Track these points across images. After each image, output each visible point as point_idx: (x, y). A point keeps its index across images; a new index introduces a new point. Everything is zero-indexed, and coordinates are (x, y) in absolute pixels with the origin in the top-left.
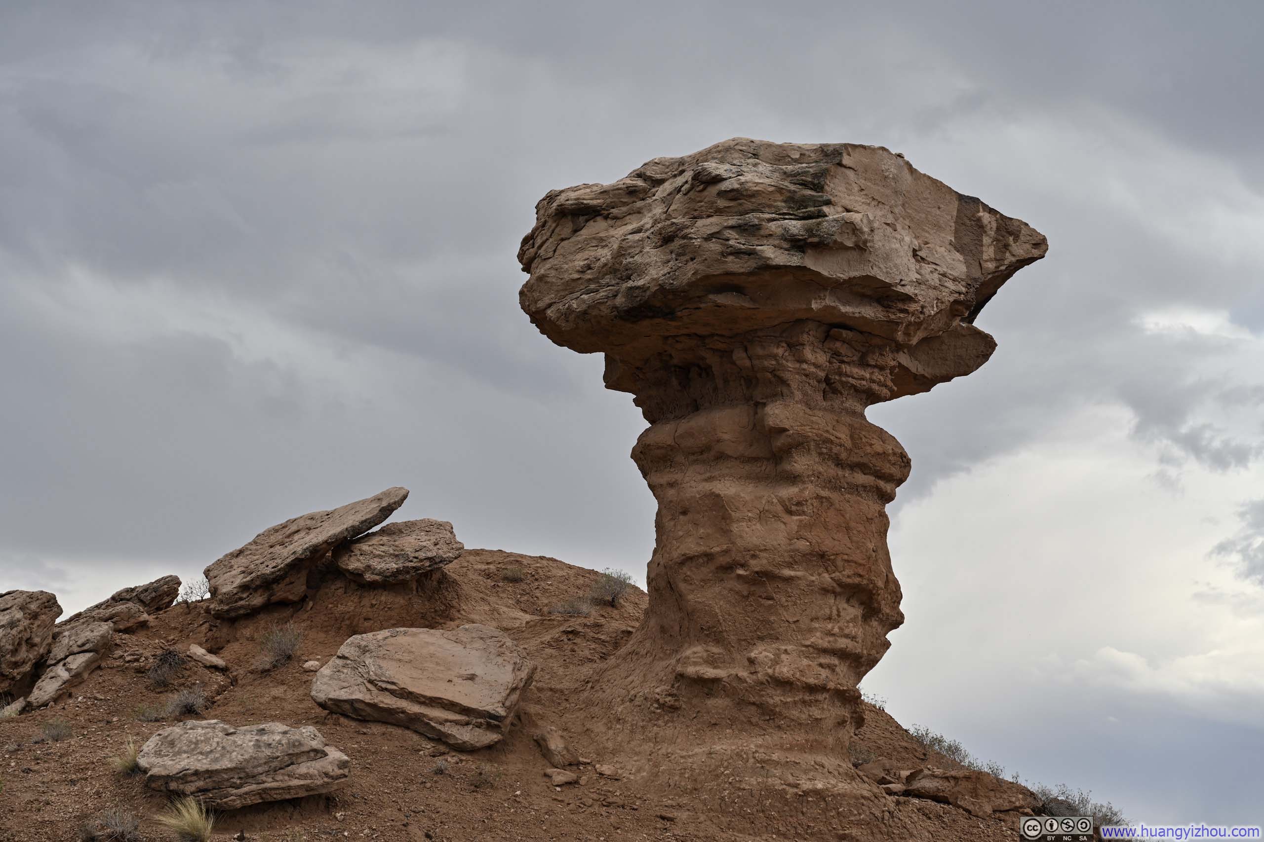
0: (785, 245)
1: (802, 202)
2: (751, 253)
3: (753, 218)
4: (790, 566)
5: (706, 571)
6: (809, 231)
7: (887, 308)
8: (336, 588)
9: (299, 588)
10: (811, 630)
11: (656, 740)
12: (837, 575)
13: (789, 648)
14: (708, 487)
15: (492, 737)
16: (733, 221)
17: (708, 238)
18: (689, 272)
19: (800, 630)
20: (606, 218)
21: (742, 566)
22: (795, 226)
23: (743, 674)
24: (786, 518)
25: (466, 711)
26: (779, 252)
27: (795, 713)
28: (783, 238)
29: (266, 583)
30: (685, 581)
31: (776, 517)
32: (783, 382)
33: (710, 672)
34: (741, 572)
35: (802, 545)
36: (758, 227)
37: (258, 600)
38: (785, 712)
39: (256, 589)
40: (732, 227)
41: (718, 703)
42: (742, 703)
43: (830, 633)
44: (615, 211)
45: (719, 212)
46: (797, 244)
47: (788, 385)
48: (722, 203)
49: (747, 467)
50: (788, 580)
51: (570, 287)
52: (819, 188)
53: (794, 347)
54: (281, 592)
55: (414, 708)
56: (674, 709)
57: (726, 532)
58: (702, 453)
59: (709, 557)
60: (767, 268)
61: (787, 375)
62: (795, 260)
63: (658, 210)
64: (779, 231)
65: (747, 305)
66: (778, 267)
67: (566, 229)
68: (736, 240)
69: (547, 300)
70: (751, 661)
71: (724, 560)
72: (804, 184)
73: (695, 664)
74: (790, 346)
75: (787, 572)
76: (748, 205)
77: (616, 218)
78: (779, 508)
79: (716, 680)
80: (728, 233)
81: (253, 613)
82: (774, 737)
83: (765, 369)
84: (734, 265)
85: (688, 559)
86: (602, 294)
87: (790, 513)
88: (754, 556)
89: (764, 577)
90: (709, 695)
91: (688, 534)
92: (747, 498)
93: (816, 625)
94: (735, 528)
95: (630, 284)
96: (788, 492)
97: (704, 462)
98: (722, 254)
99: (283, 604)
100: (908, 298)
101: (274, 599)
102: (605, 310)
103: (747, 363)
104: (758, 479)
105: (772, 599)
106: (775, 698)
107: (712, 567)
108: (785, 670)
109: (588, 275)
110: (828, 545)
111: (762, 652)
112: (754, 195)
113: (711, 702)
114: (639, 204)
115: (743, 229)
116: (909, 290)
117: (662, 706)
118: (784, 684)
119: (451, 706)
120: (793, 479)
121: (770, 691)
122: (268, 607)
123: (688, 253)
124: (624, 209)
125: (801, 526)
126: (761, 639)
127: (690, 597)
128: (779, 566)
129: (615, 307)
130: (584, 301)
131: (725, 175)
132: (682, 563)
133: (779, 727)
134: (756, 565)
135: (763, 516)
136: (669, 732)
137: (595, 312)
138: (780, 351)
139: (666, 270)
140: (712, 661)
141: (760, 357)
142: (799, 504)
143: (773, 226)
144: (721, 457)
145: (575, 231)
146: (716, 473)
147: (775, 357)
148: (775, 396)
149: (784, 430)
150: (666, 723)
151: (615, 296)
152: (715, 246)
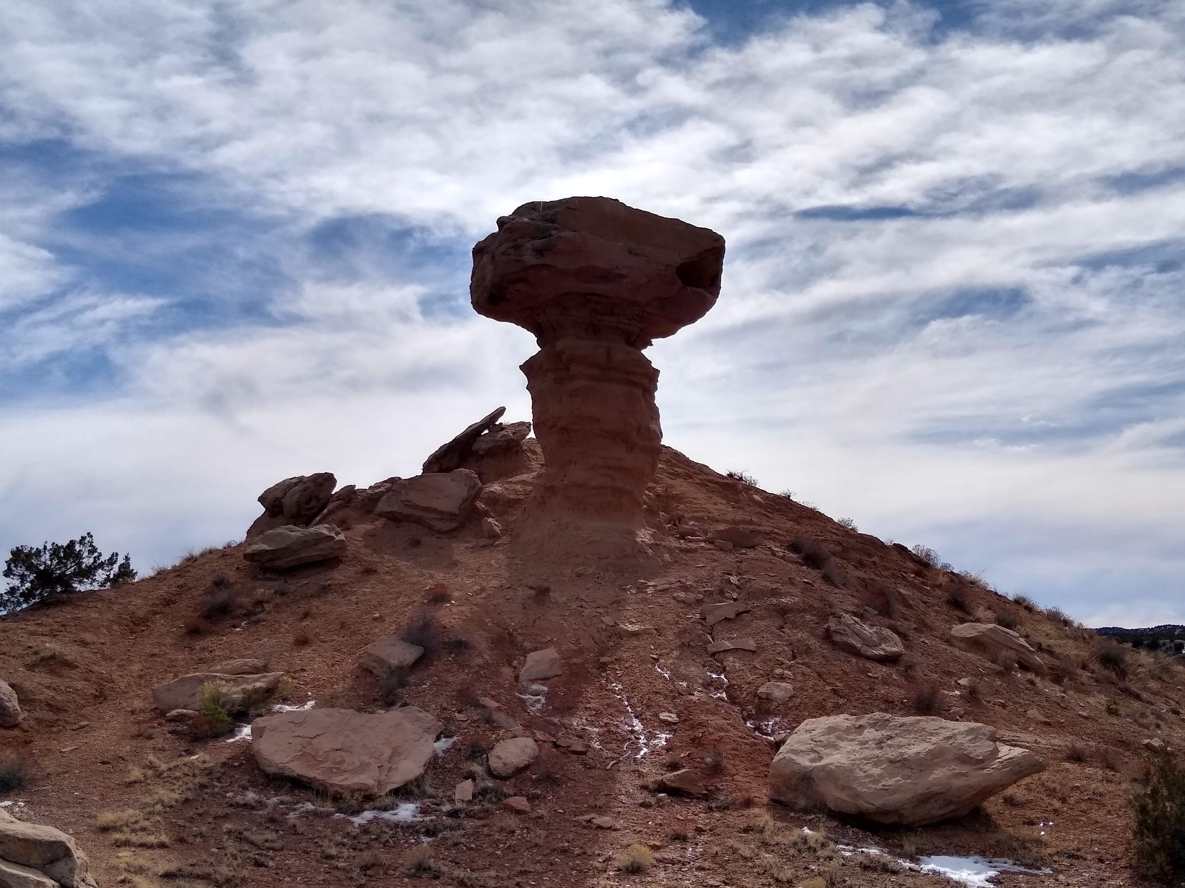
0: (534, 254)
1: (543, 230)
2: (519, 260)
8: (473, 460)
15: (453, 525)
16: (511, 244)
18: (498, 274)
22: (538, 243)
25: (441, 513)
26: (532, 258)
32: (565, 327)
36: (522, 246)
45: (506, 240)
47: (567, 329)
48: (506, 236)
52: (554, 221)
55: (418, 513)
59: (543, 423)
61: (565, 324)
62: (539, 261)
72: (547, 220)
74: (564, 308)
83: (554, 321)
84: (513, 267)
88: (558, 420)
95: (485, 284)
98: (508, 262)
100: (622, 276)
115: (516, 248)
119: (435, 511)
123: (497, 264)
129: (485, 298)
139: (492, 275)
152: (504, 259)
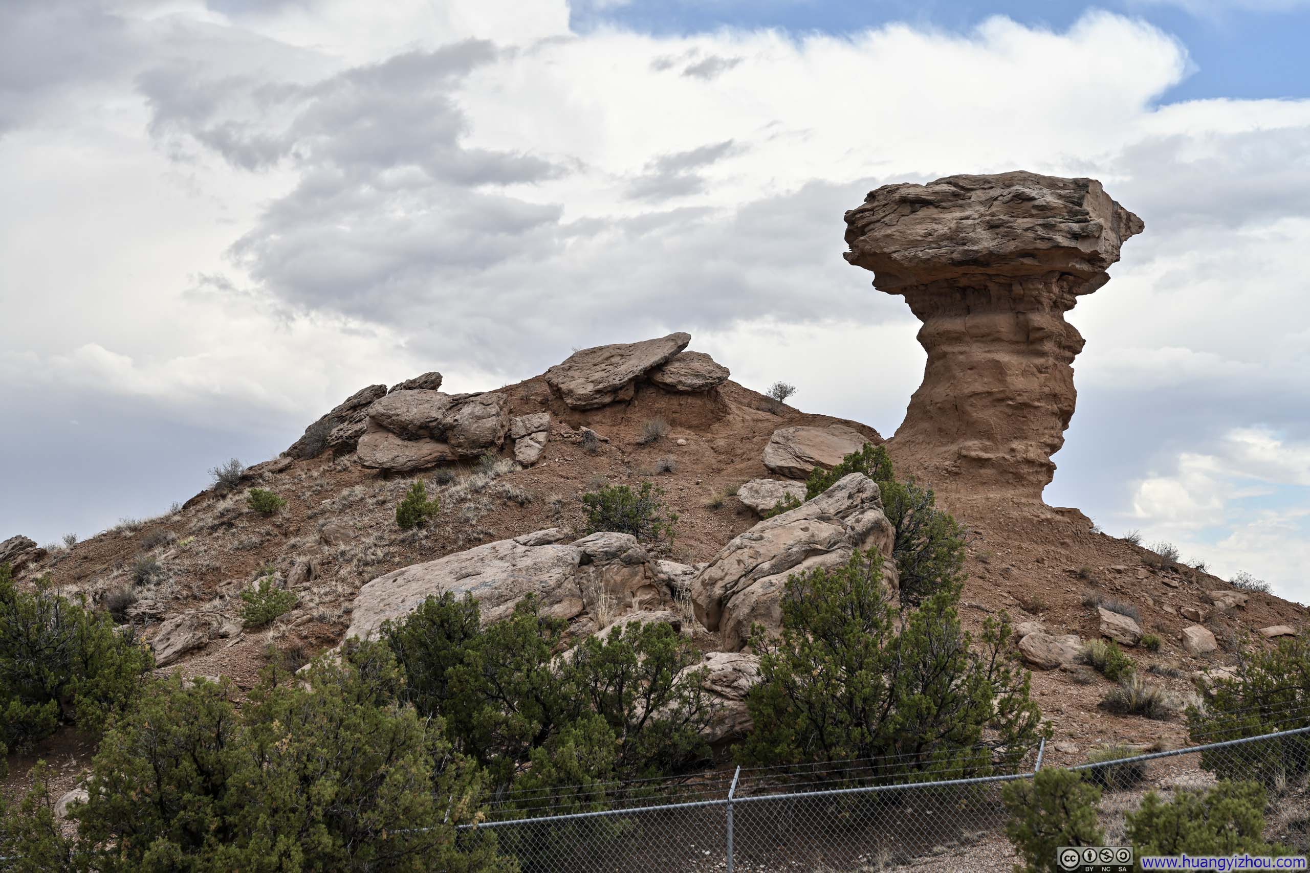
0: (1069, 236)
1: (1076, 214)
2: (1050, 239)
3: (1052, 220)
4: (1038, 400)
5: (986, 401)
6: (1083, 229)
7: (1093, 265)
8: (651, 393)
9: (631, 393)
10: (1043, 434)
11: (946, 490)
12: (1060, 405)
13: (1033, 443)
14: (990, 356)
16: (1041, 221)
17: (1026, 230)
18: (1011, 246)
19: (1038, 434)
20: (937, 207)
21: (1011, 399)
22: (1076, 227)
23: (1007, 457)
24: (1039, 375)
26: (1065, 239)
27: (1031, 478)
28: (1068, 232)
29: (615, 390)
30: (971, 405)
31: (1033, 374)
32: (1041, 303)
33: (985, 455)
34: (1010, 403)
35: (1046, 390)
36: (1054, 226)
37: (607, 399)
38: (1028, 477)
39: (606, 394)
40: (1040, 225)
41: (987, 472)
42: (1004, 472)
43: (1053, 436)
44: (944, 204)
45: (1032, 216)
46: (1075, 236)
47: (1042, 304)
48: (1034, 212)
49: (1013, 346)
50: (1036, 408)
51: (915, 244)
52: (1080, 205)
53: (1047, 285)
54: (621, 395)
56: (957, 474)
57: (1002, 381)
58: (982, 337)
59: (989, 393)
60: (1058, 247)
61: (1043, 299)
62: (1073, 244)
64: (1066, 229)
65: (1037, 264)
66: (1064, 247)
67: (907, 209)
68: (1041, 232)
69: (893, 248)
70: (1013, 450)
71: (999, 396)
72: (1073, 203)
73: (975, 450)
74: (1046, 284)
75: (1037, 404)
76: (1049, 214)
77: (944, 208)
78: (1035, 370)
79: (988, 460)
80: (1037, 228)
81: (603, 406)
82: (1021, 490)
83: (1032, 296)
84: (1040, 245)
85: (975, 394)
86: (943, 250)
87: (1040, 372)
88: (1019, 395)
89: (1025, 405)
90: (981, 467)
91: (975, 381)
92: (1015, 363)
93: (1046, 431)
94: (1008, 379)
95: (966, 248)
96: (1040, 361)
97: (983, 342)
98: (1035, 239)
99: (620, 402)
100: (1102, 260)
101: (617, 399)
102: (943, 260)
103: (1022, 292)
104: (1018, 353)
105: (1025, 417)
106: (1025, 470)
107: (990, 399)
108: (1032, 455)
109: (930, 239)
110: (1058, 390)
111: (1015, 445)
112: (1054, 208)
113: (982, 471)
114: (960, 202)
115: (1045, 226)
116: (1104, 256)
117: (949, 472)
118: (1030, 462)
120: (1043, 354)
121: (1023, 466)
122: (612, 404)
123: (1011, 235)
124: (950, 204)
125: (1046, 379)
126: (1016, 438)
127: (974, 414)
128: (1034, 400)
129: (952, 259)
130: (928, 253)
131: (1037, 197)
132: (971, 396)
133: (1023, 485)
134: (1020, 399)
135: (1024, 373)
136: (954, 487)
137: (935, 260)
138: (1041, 286)
139: (994, 243)
140: (985, 449)
141: (1030, 289)
142: (1046, 368)
143: (1063, 225)
144: (998, 340)
145: (913, 212)
146: (993, 349)
147: (1038, 289)
148: (1033, 310)
149: (1043, 329)
150: (951, 481)
151: (952, 253)
152: (1030, 234)
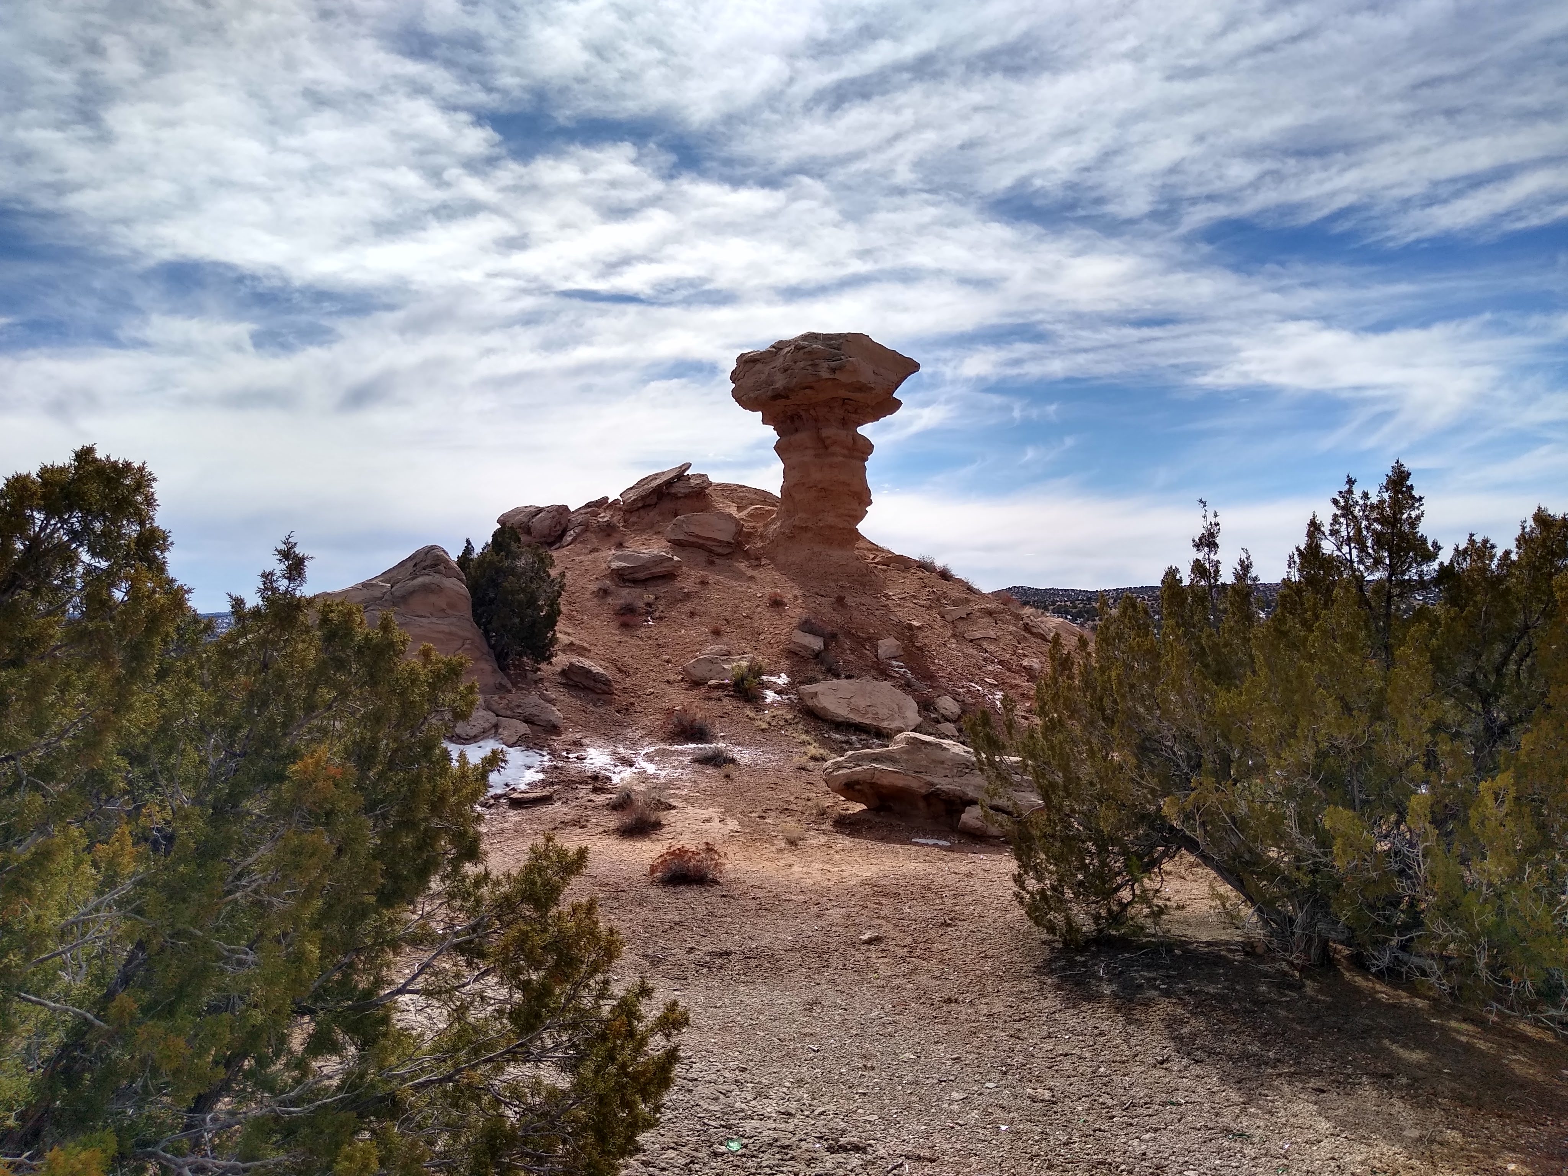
0: (828, 371)
1: (834, 355)
2: (816, 374)
3: (816, 361)
4: (833, 486)
6: (837, 365)
7: (864, 392)
8: (668, 500)
9: (655, 500)
15: (729, 550)
16: (809, 362)
17: (800, 369)
18: (793, 382)
19: (838, 508)
20: (762, 363)
21: (816, 486)
22: (832, 364)
24: (830, 469)
25: (720, 541)
26: (826, 373)
27: (835, 538)
28: (828, 368)
30: (795, 493)
32: (828, 421)
34: (815, 488)
36: (818, 365)
38: (832, 537)
40: (809, 365)
42: (817, 535)
43: (846, 508)
44: (765, 360)
45: (804, 359)
46: (833, 370)
47: (830, 422)
48: (805, 356)
49: (815, 451)
51: (751, 388)
52: (839, 349)
55: (701, 541)
58: (800, 446)
60: (822, 379)
61: (829, 419)
62: (832, 376)
63: (781, 360)
64: (826, 366)
65: (814, 393)
66: (826, 379)
67: (748, 367)
68: (810, 370)
69: (742, 394)
71: (809, 485)
72: (834, 348)
75: (832, 488)
76: (815, 357)
77: (765, 363)
80: (808, 367)
81: (639, 509)
83: (821, 417)
84: (810, 379)
85: (795, 485)
86: (763, 390)
87: (831, 467)
88: (820, 483)
91: (795, 475)
95: (772, 387)
98: (806, 375)
99: (649, 506)
101: (646, 504)
102: (763, 396)
103: (816, 415)
106: (829, 533)
109: (757, 384)
112: (817, 353)
114: (774, 357)
115: (813, 365)
116: (873, 386)
118: (832, 528)
119: (714, 540)
120: (832, 455)
121: (827, 530)
122: (643, 507)
123: (793, 375)
124: (768, 359)
127: (798, 499)
128: (828, 486)
129: (768, 394)
130: (756, 393)
133: (832, 543)
137: (759, 397)
139: (785, 381)
141: (820, 413)
142: (832, 464)
143: (824, 364)
144: (805, 448)
145: (752, 367)
147: (825, 413)
148: (825, 426)
149: (828, 438)
151: (767, 391)
152: (803, 372)
